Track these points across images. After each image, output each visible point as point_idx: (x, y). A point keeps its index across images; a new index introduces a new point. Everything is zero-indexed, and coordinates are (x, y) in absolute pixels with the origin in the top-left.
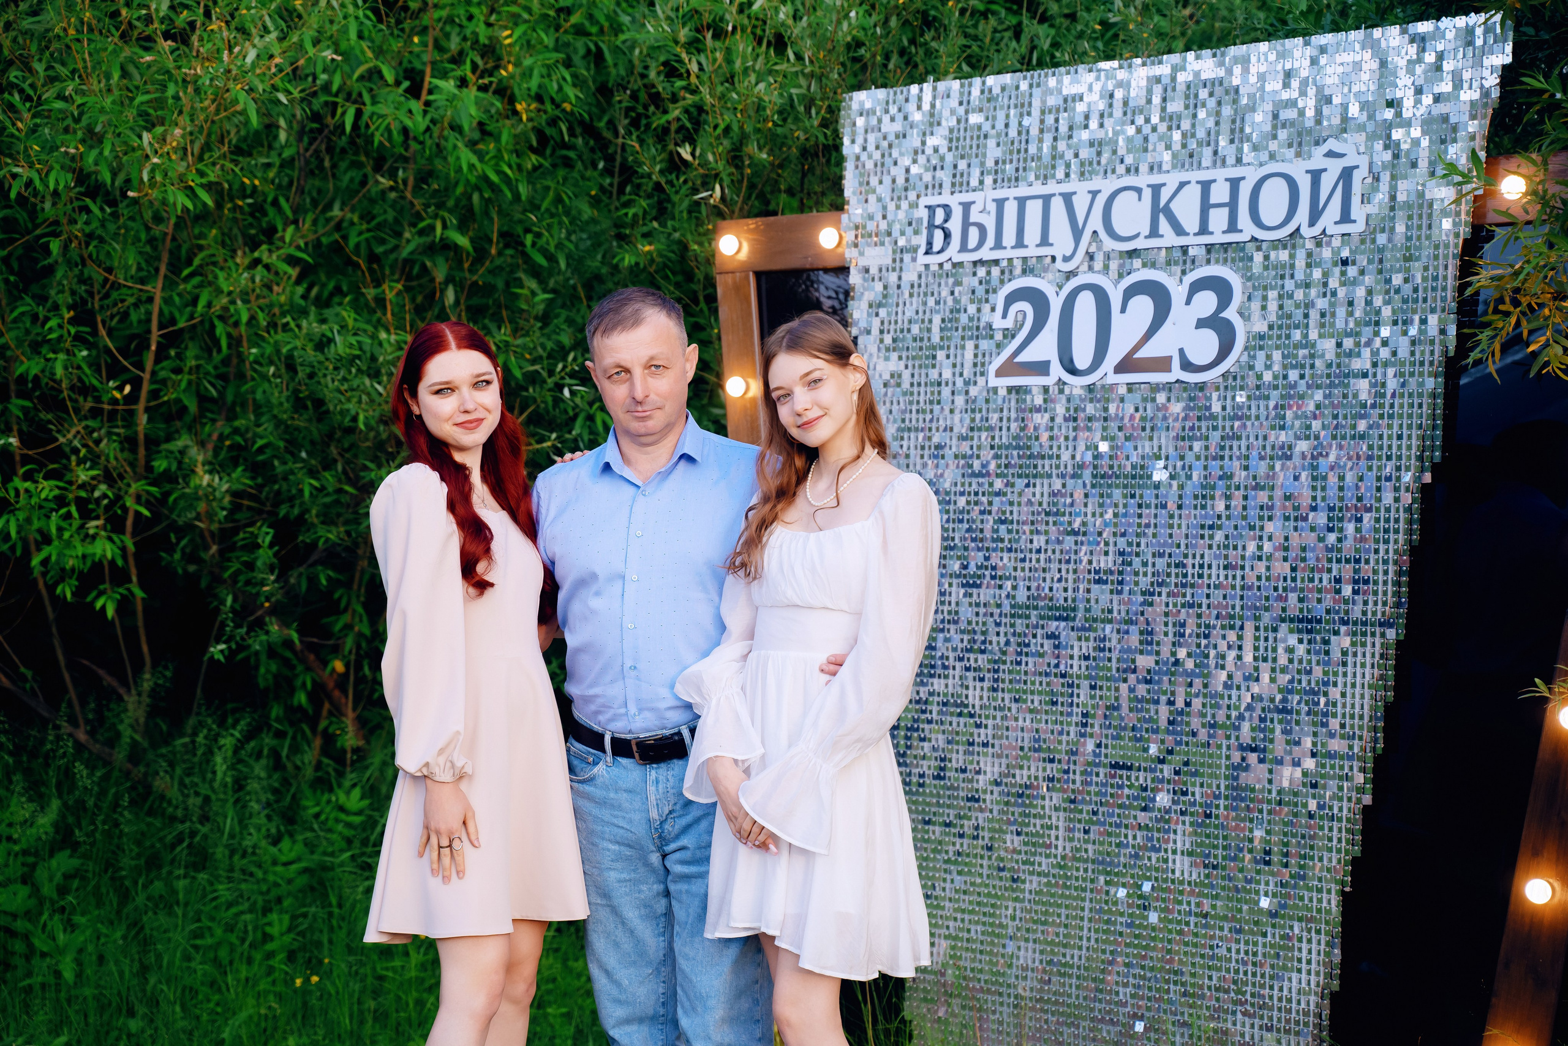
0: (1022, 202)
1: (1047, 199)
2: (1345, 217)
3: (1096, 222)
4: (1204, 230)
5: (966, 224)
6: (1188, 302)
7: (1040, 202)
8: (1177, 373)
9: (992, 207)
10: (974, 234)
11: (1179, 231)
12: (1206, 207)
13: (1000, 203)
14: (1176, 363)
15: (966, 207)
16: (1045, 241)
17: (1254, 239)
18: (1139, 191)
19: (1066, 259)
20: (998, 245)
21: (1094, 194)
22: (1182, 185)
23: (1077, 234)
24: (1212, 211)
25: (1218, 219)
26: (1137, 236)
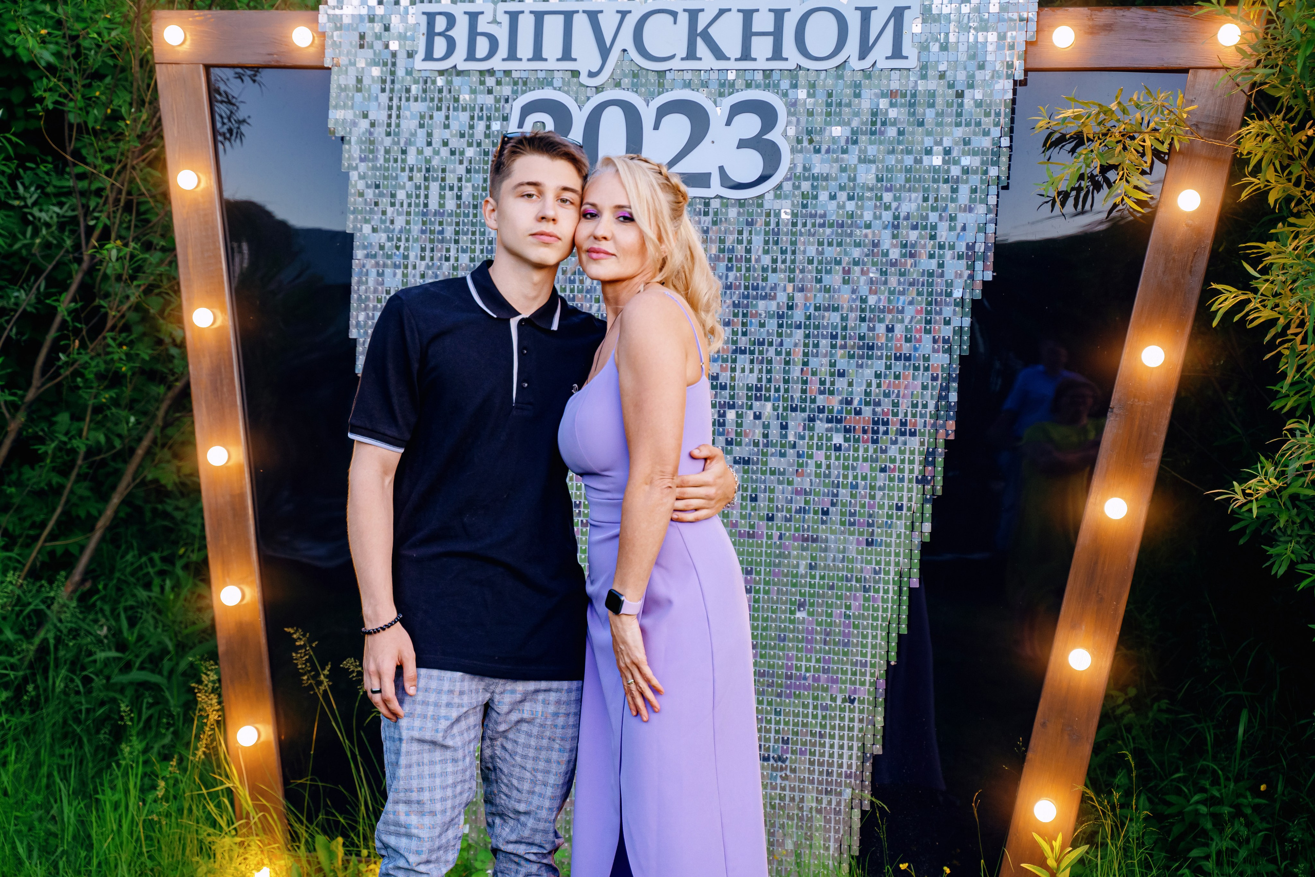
0: (539, 17)
1: (569, 16)
2: (897, 53)
3: (626, 39)
4: (746, 55)
5: (473, 34)
6: (728, 123)
7: (561, 18)
8: (716, 188)
9: (505, 20)
10: (482, 46)
11: (719, 55)
12: (748, 34)
13: (514, 17)
14: (715, 180)
15: (473, 17)
16: (567, 55)
17: (799, 67)
18: (674, 14)
19: (591, 75)
20: (512, 55)
21: (624, 14)
22: (722, 12)
23: (605, 52)
24: (755, 40)
25: (762, 47)
26: (673, 57)
